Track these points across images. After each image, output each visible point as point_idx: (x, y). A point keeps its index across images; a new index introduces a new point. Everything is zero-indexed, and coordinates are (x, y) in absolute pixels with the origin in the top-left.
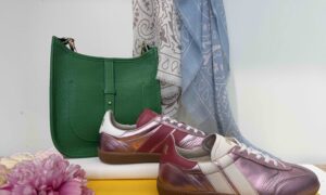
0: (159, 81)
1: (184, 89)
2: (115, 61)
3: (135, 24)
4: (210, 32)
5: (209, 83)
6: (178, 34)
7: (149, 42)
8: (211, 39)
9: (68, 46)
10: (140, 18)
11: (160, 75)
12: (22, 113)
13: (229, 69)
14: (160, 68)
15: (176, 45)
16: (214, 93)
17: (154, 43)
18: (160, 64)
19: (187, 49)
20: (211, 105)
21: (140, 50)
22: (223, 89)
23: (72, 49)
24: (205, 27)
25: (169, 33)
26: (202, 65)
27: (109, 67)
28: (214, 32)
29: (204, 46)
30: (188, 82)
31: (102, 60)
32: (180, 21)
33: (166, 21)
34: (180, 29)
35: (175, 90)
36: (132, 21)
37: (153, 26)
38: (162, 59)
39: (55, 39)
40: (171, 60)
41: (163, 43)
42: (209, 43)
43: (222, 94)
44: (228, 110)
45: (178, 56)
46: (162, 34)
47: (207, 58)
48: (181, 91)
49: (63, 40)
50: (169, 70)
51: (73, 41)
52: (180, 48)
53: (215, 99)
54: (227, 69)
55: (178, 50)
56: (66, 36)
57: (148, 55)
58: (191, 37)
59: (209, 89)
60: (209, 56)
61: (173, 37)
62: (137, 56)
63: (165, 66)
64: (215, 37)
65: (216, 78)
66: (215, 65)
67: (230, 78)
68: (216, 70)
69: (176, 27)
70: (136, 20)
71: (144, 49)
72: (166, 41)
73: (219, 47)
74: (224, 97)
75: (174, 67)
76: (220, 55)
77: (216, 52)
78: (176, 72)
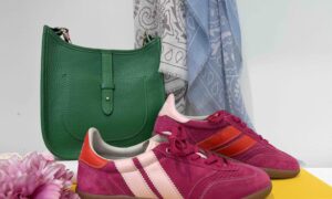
0: (162, 74)
1: (190, 83)
2: (114, 53)
3: (135, 13)
4: (219, 18)
5: (219, 76)
6: (182, 22)
7: (151, 33)
8: (220, 25)
10: (140, 6)
11: (163, 68)
13: (241, 60)
14: (162, 59)
15: (181, 33)
16: (225, 87)
17: (156, 34)
18: (162, 55)
19: (193, 38)
20: (221, 100)
21: (141, 42)
22: (235, 81)
23: (67, 40)
24: (213, 13)
25: (171, 20)
26: (210, 55)
27: (107, 60)
28: (223, 17)
29: (212, 34)
30: (194, 75)
31: (99, 52)
32: (185, 7)
33: (168, 6)
34: (184, 16)
35: (182, 84)
36: (132, 10)
37: (155, 14)
38: (165, 48)
39: (46, 29)
40: (176, 51)
41: (166, 31)
42: (217, 30)
43: (234, 86)
44: (240, 105)
45: (183, 46)
46: (164, 21)
47: (215, 47)
48: (187, 85)
49: (56, 30)
50: (173, 62)
51: (67, 31)
52: (185, 36)
53: (226, 95)
55: (183, 40)
56: (59, 26)
57: (151, 46)
58: (197, 24)
59: (218, 83)
60: (219, 43)
61: (177, 24)
62: (138, 47)
63: (168, 56)
64: (223, 23)
65: (227, 70)
66: (225, 54)
67: (243, 70)
68: (226, 60)
69: (180, 13)
70: (137, 8)
71: (146, 40)
72: (168, 28)
73: (229, 34)
74: (236, 91)
75: (179, 57)
76: (231, 43)
77: (226, 39)
78: (181, 63)
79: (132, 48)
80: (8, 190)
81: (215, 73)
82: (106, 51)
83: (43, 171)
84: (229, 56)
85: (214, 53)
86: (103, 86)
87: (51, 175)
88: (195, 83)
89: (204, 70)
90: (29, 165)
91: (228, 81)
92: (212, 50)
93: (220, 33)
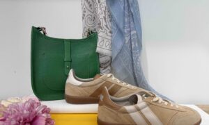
0: (98, 54)
1: (113, 58)
2: (71, 41)
3: (83, 18)
4: (130, 23)
5: (129, 55)
6: (109, 24)
7: (92, 29)
8: (130, 27)
9: (42, 32)
10: (86, 14)
11: (98, 50)
12: (15, 72)
13: (141, 46)
14: (98, 45)
15: (108, 31)
16: (132, 60)
17: (95, 30)
18: (98, 43)
19: (115, 34)
20: (130, 67)
21: (86, 34)
22: (138, 58)
23: (45, 34)
24: (126, 20)
25: (103, 24)
26: (124, 43)
27: (67, 45)
28: (132, 23)
29: (126, 31)
30: (116, 55)
31: (62, 41)
32: (111, 16)
33: (102, 16)
34: (111, 21)
35: (109, 58)
36: (81, 16)
37: (94, 18)
38: (100, 39)
39: (33, 28)
40: (105, 40)
41: (100, 30)
42: (128, 29)
43: (137, 61)
44: (140, 71)
45: (110, 38)
46: (100, 24)
47: (127, 39)
48: (111, 59)
49: (38, 28)
50: (104, 47)
51: (45, 29)
52: (111, 32)
53: (133, 64)
55: (109, 34)
56: (40, 26)
57: (92, 37)
58: (117, 26)
59: (129, 58)
60: (129, 38)
61: (106, 26)
62: (85, 37)
63: (101, 44)
64: (132, 26)
65: (133, 51)
66: (132, 43)
67: (143, 51)
68: (133, 46)
69: (108, 20)
70: (84, 15)
71: (89, 33)
72: (102, 28)
73: (135, 32)
74: (138, 63)
75: (107, 44)
76: (136, 37)
77: (133, 35)
78: (108, 47)
79: (81, 38)
80: (20, 120)
81: (127, 53)
82: (67, 40)
83: (36, 109)
84: (135, 44)
85: (126, 42)
86: (65, 60)
87: (40, 111)
88: (116, 58)
89: (121, 51)
91: (134, 58)
92: (125, 41)
93: (130, 31)
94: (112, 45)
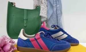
0: (41, 16)
1: (48, 19)
2: (27, 10)
4: (56, 1)
7: (38, 5)
8: (56, 3)
9: (13, 5)
11: (41, 14)
14: (41, 12)
15: (46, 5)
16: (57, 20)
19: (49, 7)
22: (60, 19)
23: (15, 6)
27: (25, 12)
28: (57, 1)
29: (54, 6)
30: (49, 17)
31: (23, 9)
34: (47, 1)
38: (41, 9)
39: (9, 2)
40: (44, 10)
41: (42, 4)
42: (56, 5)
43: (60, 20)
45: (46, 9)
46: (41, 2)
47: (55, 9)
48: (47, 20)
49: (12, 3)
50: (43, 13)
51: (15, 3)
52: (47, 6)
54: (61, 13)
55: (46, 7)
56: (13, 2)
57: (37, 9)
58: (50, 3)
59: (56, 19)
61: (45, 3)
62: (34, 9)
63: (42, 11)
64: (57, 3)
65: (58, 16)
66: (58, 11)
67: (62, 16)
71: (36, 7)
73: (59, 6)
74: (60, 21)
75: (45, 12)
76: (59, 8)
77: (58, 7)
81: (55, 16)
82: (25, 9)
83: (6, 40)
84: (59, 12)
85: (55, 11)
86: (24, 19)
88: (49, 19)
89: (52, 16)
90: (2, 39)
91: (58, 19)
92: (54, 10)
93: (56, 6)
94: (48, 12)
